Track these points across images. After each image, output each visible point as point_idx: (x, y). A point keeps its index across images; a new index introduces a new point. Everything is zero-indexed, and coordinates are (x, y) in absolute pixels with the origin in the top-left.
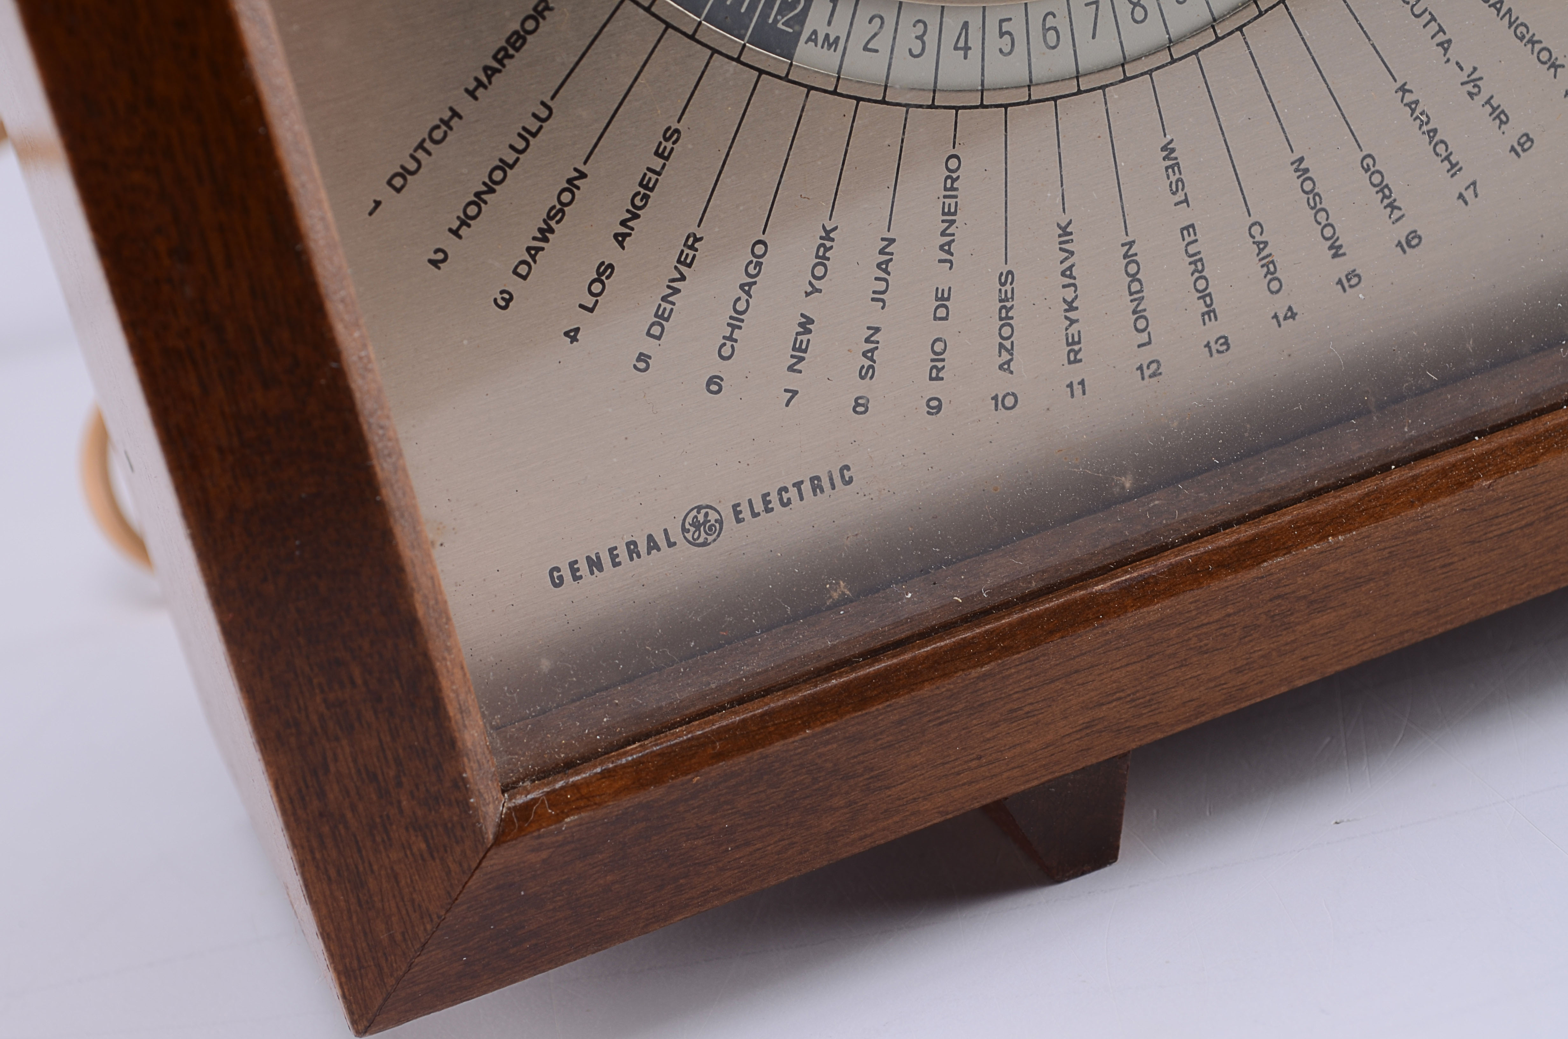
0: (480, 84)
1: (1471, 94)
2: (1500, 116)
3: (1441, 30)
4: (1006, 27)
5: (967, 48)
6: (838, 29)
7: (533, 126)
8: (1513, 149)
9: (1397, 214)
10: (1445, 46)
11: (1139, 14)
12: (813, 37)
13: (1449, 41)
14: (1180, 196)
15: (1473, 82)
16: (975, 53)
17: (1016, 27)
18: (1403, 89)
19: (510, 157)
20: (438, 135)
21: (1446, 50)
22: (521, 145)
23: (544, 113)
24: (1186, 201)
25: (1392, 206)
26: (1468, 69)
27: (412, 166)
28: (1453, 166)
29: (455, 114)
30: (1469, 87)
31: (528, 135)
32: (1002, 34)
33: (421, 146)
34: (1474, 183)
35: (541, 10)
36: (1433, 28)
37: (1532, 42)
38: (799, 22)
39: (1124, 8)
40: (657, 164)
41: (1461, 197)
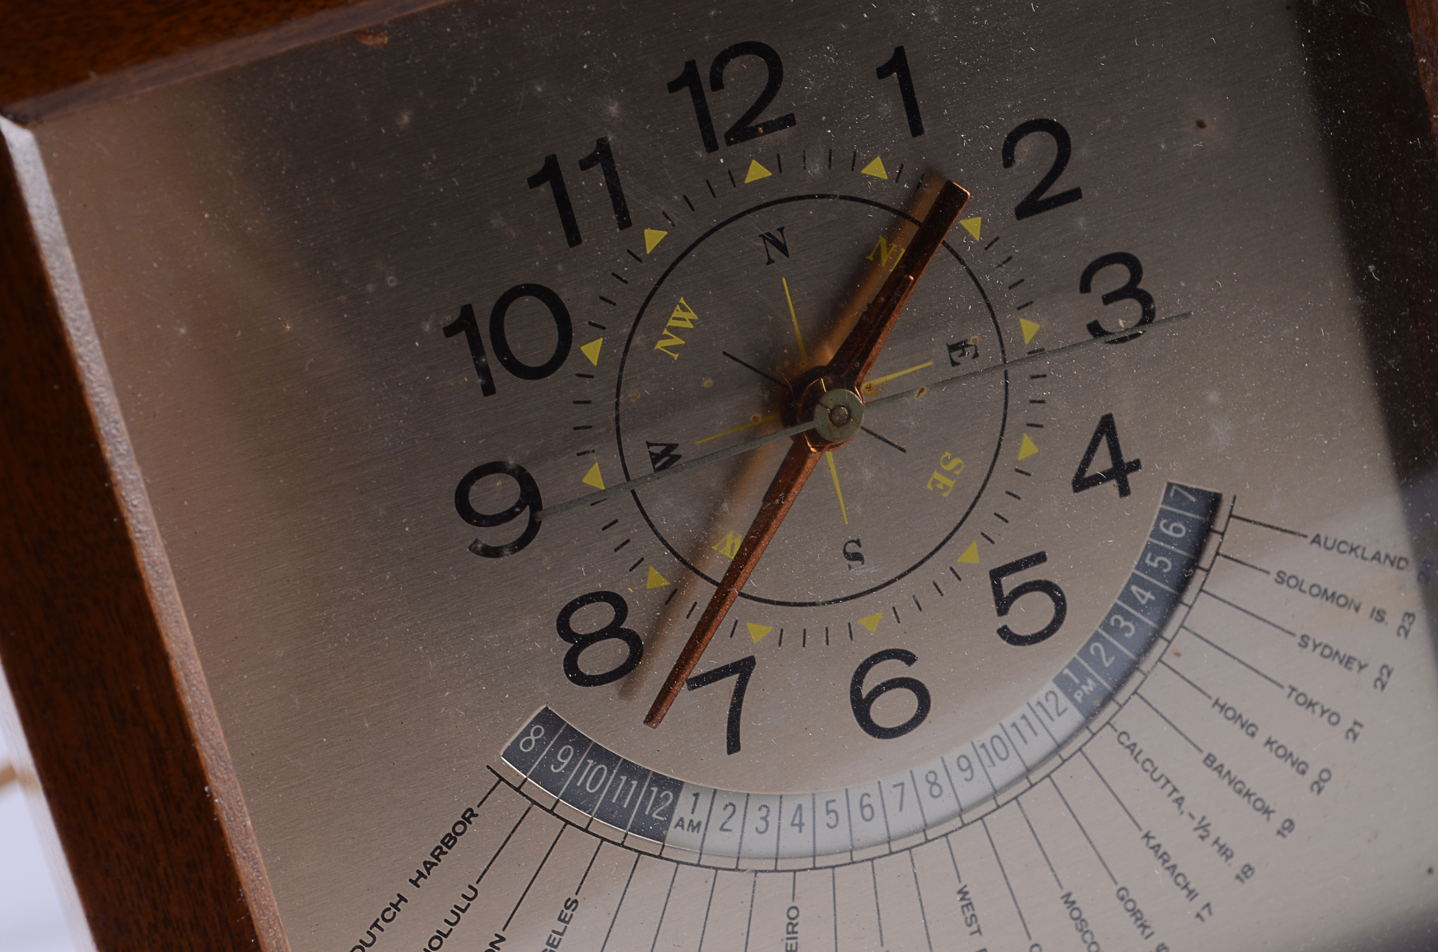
0: (421, 875)
1: (1202, 838)
2: (1225, 852)
3: (1175, 790)
4: (831, 806)
5: (801, 825)
6: (700, 815)
7: (463, 903)
8: (1238, 877)
9: (1148, 931)
10: (1180, 801)
11: (936, 791)
12: (680, 824)
13: (1182, 798)
14: (974, 928)
15: (1203, 828)
16: (808, 828)
17: (840, 806)
18: (1147, 836)
19: (445, 928)
20: (388, 915)
21: (1180, 805)
22: (453, 919)
23: (471, 894)
24: (979, 931)
25: (1144, 926)
26: (1198, 818)
27: (369, 940)
28: (1191, 892)
29: (402, 898)
30: (1200, 832)
31: (458, 911)
32: (828, 812)
33: (375, 925)
34: (1208, 905)
35: (468, 817)
36: (1169, 788)
37: (1248, 794)
38: (669, 812)
39: (924, 788)
40: (560, 927)
41: (1198, 915)
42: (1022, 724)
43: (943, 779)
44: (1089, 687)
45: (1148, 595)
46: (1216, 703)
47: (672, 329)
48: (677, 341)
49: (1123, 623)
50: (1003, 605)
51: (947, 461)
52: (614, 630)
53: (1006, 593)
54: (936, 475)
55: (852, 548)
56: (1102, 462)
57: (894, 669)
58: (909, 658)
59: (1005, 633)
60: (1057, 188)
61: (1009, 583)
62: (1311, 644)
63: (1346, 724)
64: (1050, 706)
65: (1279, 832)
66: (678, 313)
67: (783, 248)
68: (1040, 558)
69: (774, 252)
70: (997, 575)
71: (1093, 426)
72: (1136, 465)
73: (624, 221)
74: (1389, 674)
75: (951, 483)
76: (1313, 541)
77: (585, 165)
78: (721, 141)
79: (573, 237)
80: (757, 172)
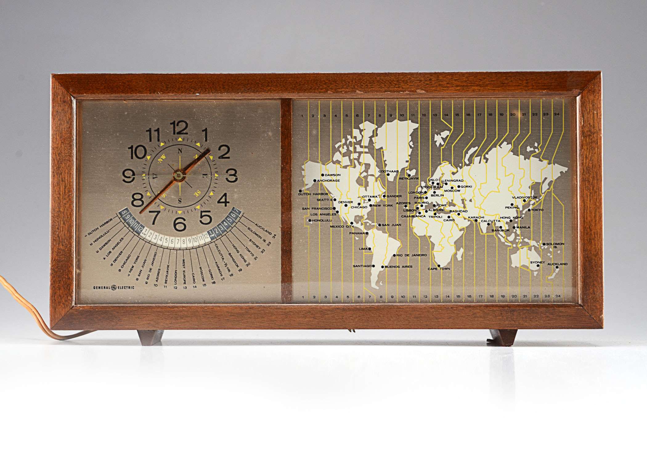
0: (102, 226)
2: (229, 270)
5: (161, 240)
6: (146, 233)
7: (106, 232)
8: (230, 275)
9: (212, 279)
10: (223, 259)
11: (184, 243)
12: (143, 233)
14: (184, 267)
15: (226, 265)
16: (162, 241)
17: (168, 239)
18: (216, 262)
19: (103, 235)
20: (95, 230)
23: (108, 231)
25: (212, 277)
26: (225, 263)
27: (91, 233)
28: (221, 275)
29: (98, 228)
32: (166, 240)
33: (93, 231)
34: (224, 278)
35: (111, 220)
36: (222, 256)
37: (235, 262)
38: (141, 231)
39: (182, 242)
40: (120, 242)
41: (222, 279)
42: (201, 237)
43: (185, 241)
44: (213, 235)
45: (227, 224)
46: (233, 245)
47: (161, 158)
48: (162, 160)
49: (221, 227)
50: (202, 217)
51: (198, 191)
52: (140, 200)
53: (203, 215)
54: (196, 193)
55: (180, 200)
56: (223, 200)
57: (182, 221)
58: (184, 220)
59: (201, 221)
60: (226, 156)
61: (203, 214)
62: (252, 241)
63: (255, 257)
64: (206, 236)
65: (239, 270)
66: (163, 156)
68: (209, 211)
69: (180, 152)
70: (202, 212)
71: (223, 194)
72: (229, 202)
73: (158, 140)
74: (264, 251)
75: (198, 195)
76: (256, 225)
77: (155, 131)
78: (176, 133)
79: (150, 140)
80: (180, 139)
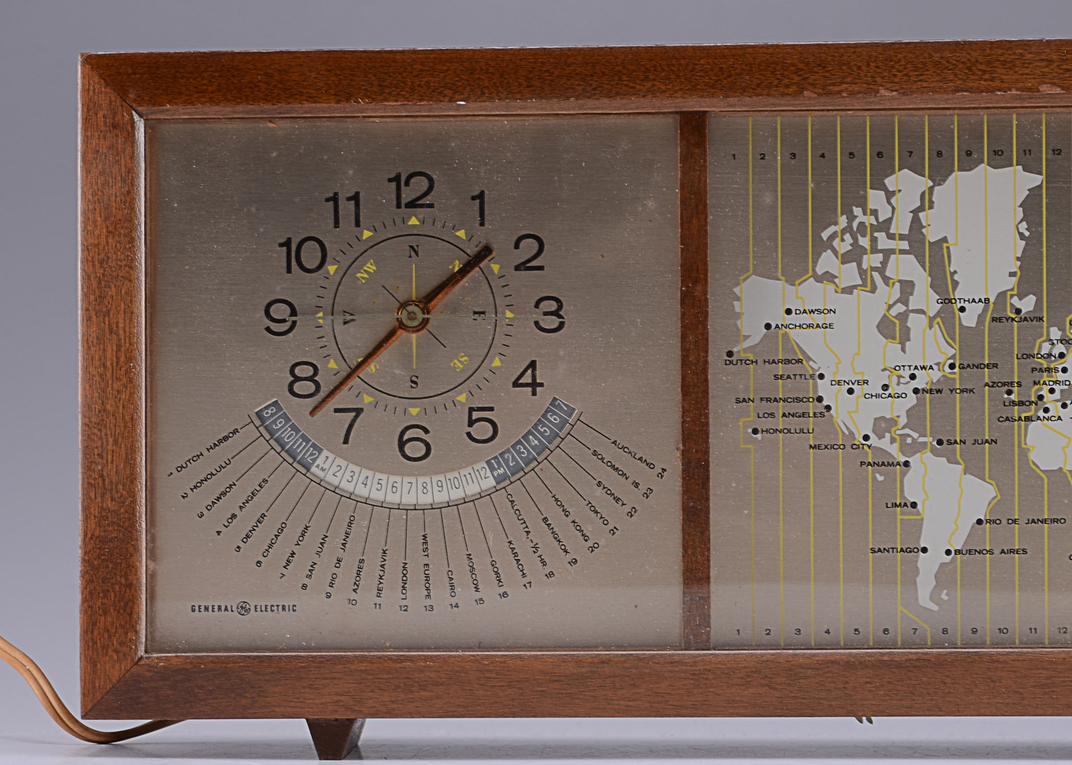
0: (211, 447)
1: (534, 552)
2: (544, 562)
3: (527, 527)
4: (380, 482)
5: (366, 484)
6: (326, 466)
7: (224, 465)
8: (546, 575)
9: (501, 584)
10: (528, 533)
11: (425, 491)
12: (318, 466)
13: (529, 531)
14: (426, 553)
15: (536, 547)
16: (368, 487)
17: (384, 483)
18: (510, 542)
19: (214, 472)
20: (195, 459)
21: (528, 534)
22: (218, 469)
23: (228, 462)
24: (428, 555)
25: (500, 581)
26: (534, 543)
27: (184, 465)
28: (524, 574)
29: (201, 454)
30: (534, 549)
31: (221, 467)
32: (379, 483)
33: (189, 460)
34: (530, 583)
35: (235, 431)
36: (524, 525)
37: (559, 541)
38: (314, 460)
39: (420, 488)
40: (258, 488)
41: (525, 585)
42: (468, 476)
43: (429, 487)
44: (501, 471)
45: (536, 442)
46: (554, 496)
47: (366, 271)
48: (366, 276)
49: (522, 450)
50: (471, 423)
51: (462, 357)
52: (311, 379)
53: (474, 418)
54: (456, 361)
55: (414, 379)
56: (527, 379)
57: (419, 433)
58: (426, 431)
59: (469, 435)
60: (533, 263)
61: (475, 415)
62: (602, 487)
63: (611, 527)
64: (482, 473)
65: (569, 563)
66: (369, 265)
67: (417, 253)
68: (491, 409)
69: (413, 253)
70: (471, 410)
71: (528, 363)
72: (541, 385)
73: (358, 224)
74: (635, 512)
75: (461, 366)
76: (613, 443)
77: (349, 199)
78: (403, 206)
79: (337, 224)
80: (414, 221)
